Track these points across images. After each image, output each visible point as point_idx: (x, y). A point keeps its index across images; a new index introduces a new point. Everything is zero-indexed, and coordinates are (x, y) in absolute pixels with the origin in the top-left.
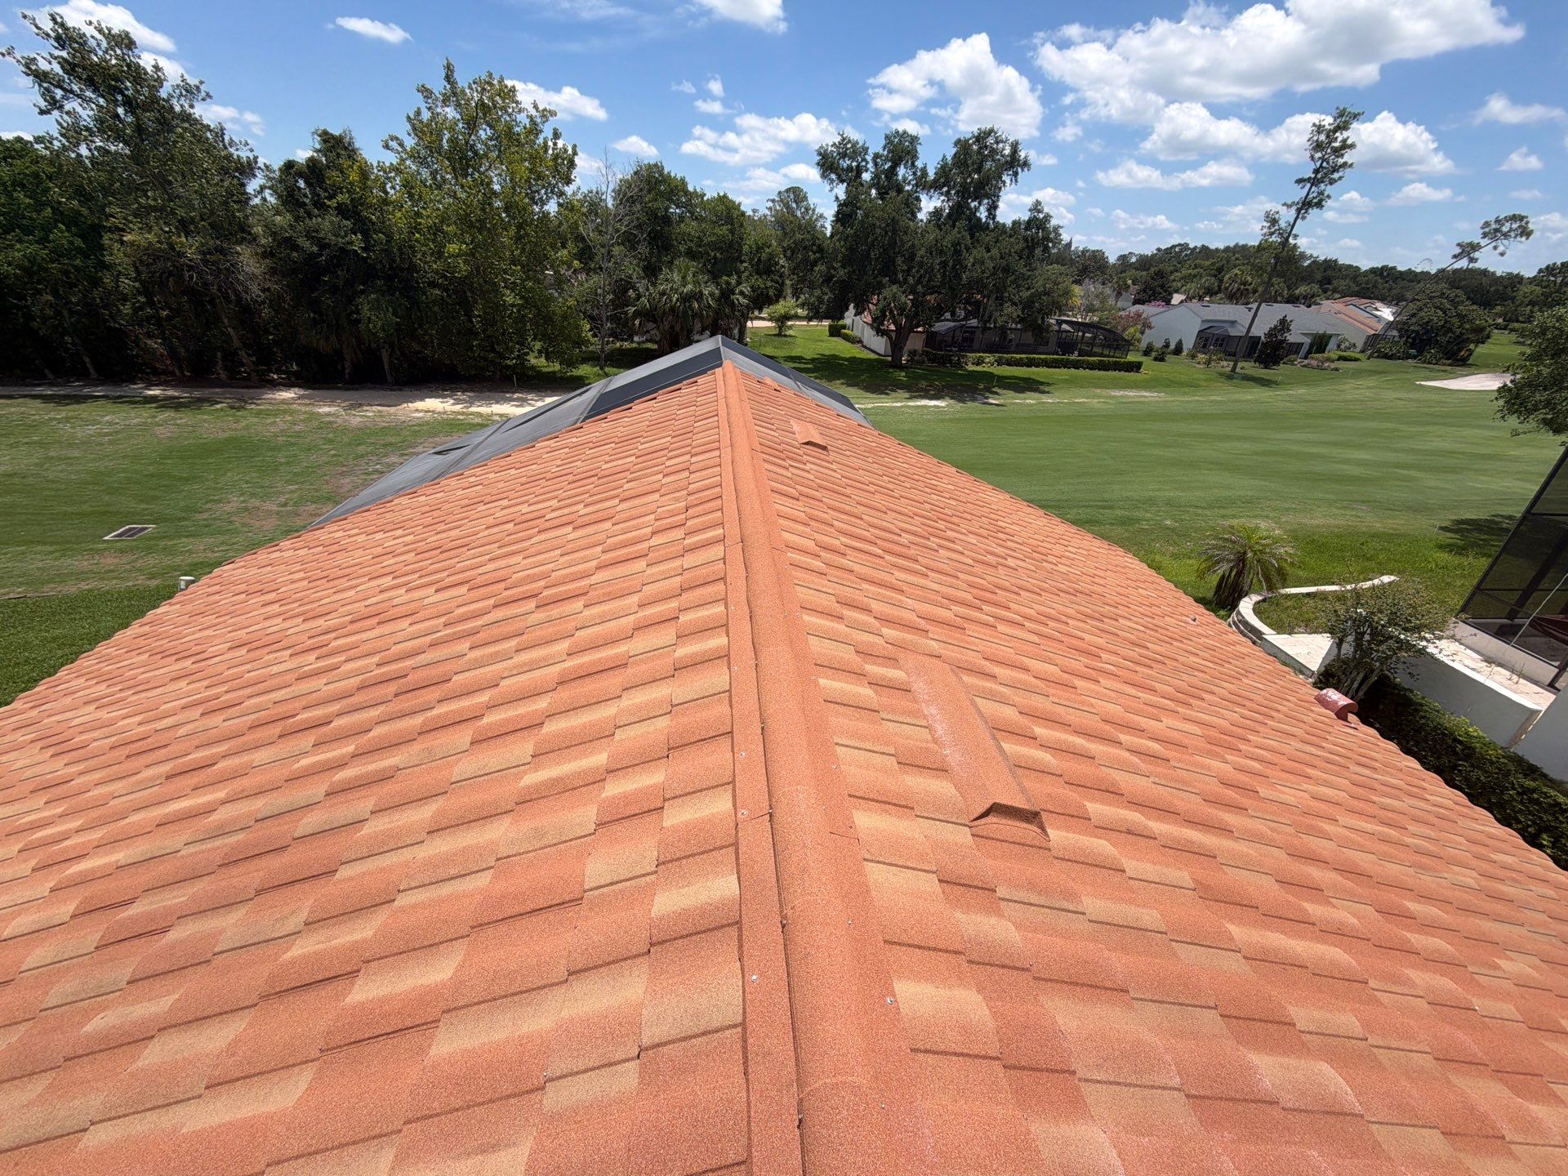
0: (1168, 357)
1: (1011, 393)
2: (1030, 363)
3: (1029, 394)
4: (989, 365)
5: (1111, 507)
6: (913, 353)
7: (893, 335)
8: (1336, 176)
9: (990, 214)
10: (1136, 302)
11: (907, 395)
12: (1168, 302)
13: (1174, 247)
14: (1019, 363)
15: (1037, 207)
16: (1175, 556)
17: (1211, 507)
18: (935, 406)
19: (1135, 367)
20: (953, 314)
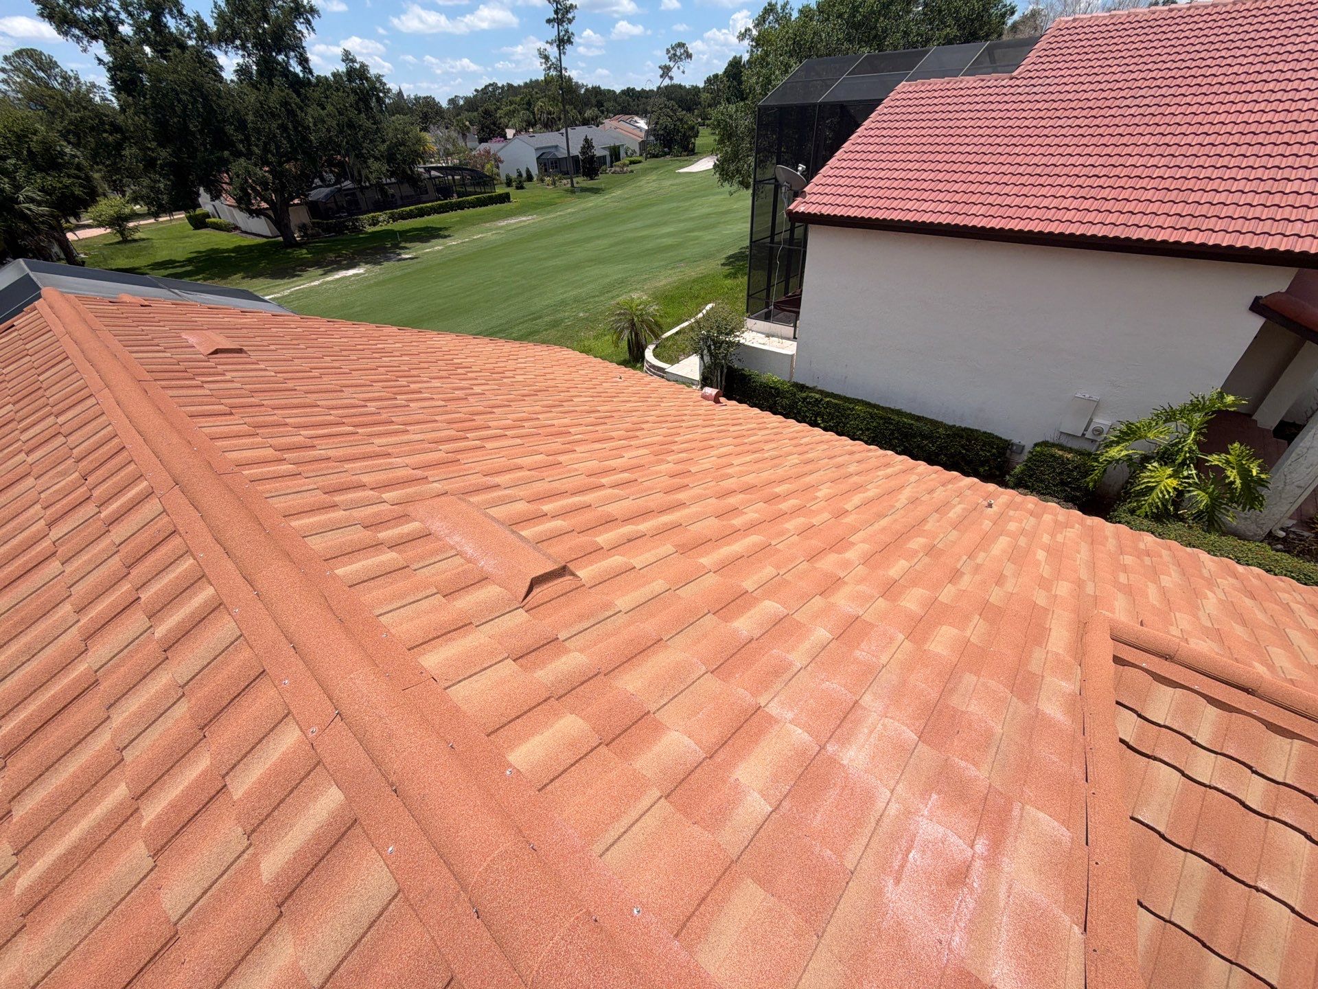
0: (526, 184)
1: (418, 245)
2: (422, 213)
3: (434, 242)
4: (384, 222)
5: (540, 317)
6: (303, 228)
7: (271, 213)
8: (570, 16)
9: (304, 68)
10: (482, 141)
11: (320, 271)
12: (505, 137)
13: (486, 87)
14: (410, 215)
15: (347, 57)
16: (596, 338)
17: (602, 294)
18: (355, 275)
19: (505, 198)
20: (322, 179)
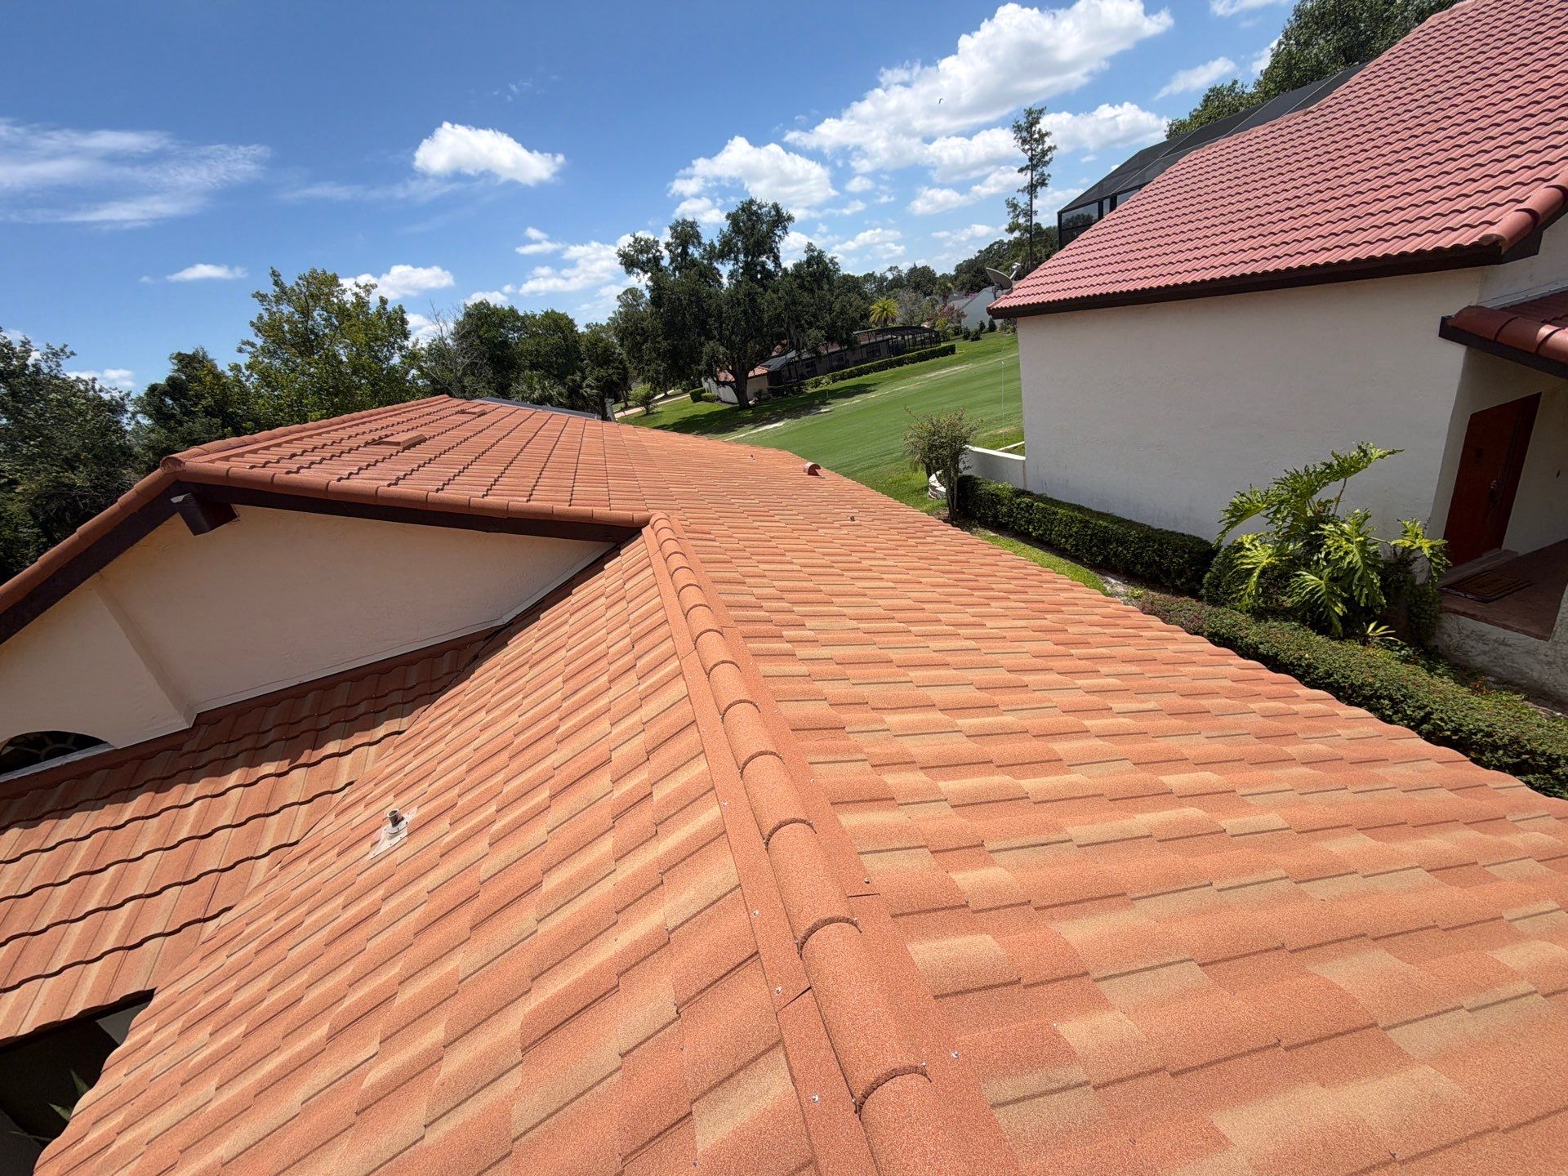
0: (983, 336)
1: (843, 400)
2: (860, 373)
3: (857, 396)
4: (826, 383)
6: (758, 394)
11: (752, 427)
14: (851, 375)
19: (951, 350)
